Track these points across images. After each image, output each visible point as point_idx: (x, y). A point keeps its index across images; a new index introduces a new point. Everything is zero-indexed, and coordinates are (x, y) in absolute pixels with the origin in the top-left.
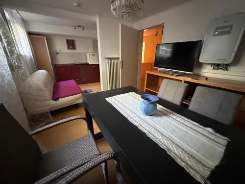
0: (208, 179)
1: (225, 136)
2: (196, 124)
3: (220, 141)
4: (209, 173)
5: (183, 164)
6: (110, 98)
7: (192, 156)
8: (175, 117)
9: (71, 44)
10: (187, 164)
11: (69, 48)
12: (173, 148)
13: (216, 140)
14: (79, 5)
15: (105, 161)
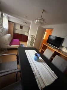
0: (43, 89)
1: (57, 76)
2: (50, 68)
3: (55, 77)
4: (44, 87)
5: (37, 81)
6: (26, 51)
7: (42, 80)
8: (44, 64)
9: (21, 27)
10: (39, 82)
11: (20, 28)
12: (37, 75)
13: (53, 76)
14: (26, 17)
15: (17, 72)
